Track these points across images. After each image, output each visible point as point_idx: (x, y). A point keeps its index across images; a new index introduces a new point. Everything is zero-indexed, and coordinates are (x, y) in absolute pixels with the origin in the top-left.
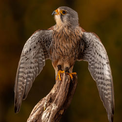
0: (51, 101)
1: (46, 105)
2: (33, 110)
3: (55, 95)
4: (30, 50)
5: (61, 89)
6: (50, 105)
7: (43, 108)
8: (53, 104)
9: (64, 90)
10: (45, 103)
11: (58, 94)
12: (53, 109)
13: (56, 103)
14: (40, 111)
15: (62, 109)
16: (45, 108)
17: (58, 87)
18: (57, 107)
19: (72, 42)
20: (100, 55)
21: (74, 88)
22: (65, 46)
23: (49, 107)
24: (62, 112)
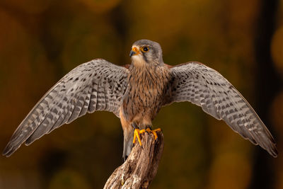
0: (130, 171)
1: (124, 177)
2: (105, 186)
3: (135, 162)
4: (77, 79)
5: (142, 154)
6: (129, 177)
7: (121, 181)
8: (134, 176)
9: (147, 155)
10: (123, 175)
11: (140, 161)
12: (134, 182)
13: (137, 173)
14: (117, 186)
15: (146, 181)
16: (123, 181)
17: (138, 151)
18: (140, 179)
19: (156, 88)
20: (215, 84)
21: (161, 151)
22: (147, 93)
23: (128, 180)
24: (146, 185)
